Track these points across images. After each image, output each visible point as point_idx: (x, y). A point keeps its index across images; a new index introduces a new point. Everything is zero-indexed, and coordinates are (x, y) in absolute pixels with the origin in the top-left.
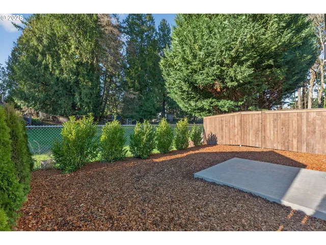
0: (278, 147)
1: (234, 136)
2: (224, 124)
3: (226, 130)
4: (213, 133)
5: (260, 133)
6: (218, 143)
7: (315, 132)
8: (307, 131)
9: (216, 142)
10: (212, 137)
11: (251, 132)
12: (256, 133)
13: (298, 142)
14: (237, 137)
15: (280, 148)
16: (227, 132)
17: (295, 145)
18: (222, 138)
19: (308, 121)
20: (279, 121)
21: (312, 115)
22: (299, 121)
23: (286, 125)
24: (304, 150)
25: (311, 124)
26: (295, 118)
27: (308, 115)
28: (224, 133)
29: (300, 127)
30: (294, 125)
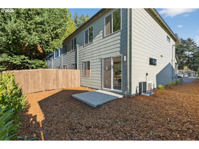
1: (39, 85)
2: (29, 77)
5: (56, 82)
7: (76, 79)
8: (74, 79)
11: (51, 81)
12: (54, 82)
13: (71, 83)
14: (41, 86)
16: (32, 83)
17: (70, 85)
18: (28, 89)
19: (74, 74)
20: (64, 75)
21: (75, 72)
22: (71, 75)
23: (67, 77)
24: (73, 87)
25: (75, 76)
26: (70, 73)
27: (74, 72)
28: (30, 85)
29: (71, 77)
30: (70, 76)
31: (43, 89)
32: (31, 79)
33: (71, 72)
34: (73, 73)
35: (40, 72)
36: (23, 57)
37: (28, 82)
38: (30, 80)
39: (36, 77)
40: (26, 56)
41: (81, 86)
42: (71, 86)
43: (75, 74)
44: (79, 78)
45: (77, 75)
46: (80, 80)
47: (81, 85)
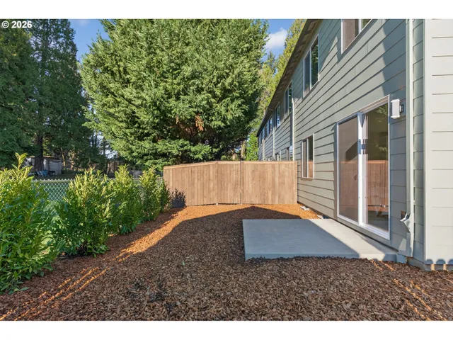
0: (256, 202)
1: (209, 192)
2: (196, 176)
3: (198, 184)
4: (180, 190)
5: (239, 186)
6: (187, 204)
7: (284, 183)
8: (279, 183)
9: (184, 202)
10: (177, 196)
11: (230, 187)
12: (235, 188)
13: (272, 194)
14: (213, 194)
15: (257, 202)
16: (199, 187)
17: (270, 198)
18: (193, 196)
19: (279, 173)
20: (257, 173)
21: (283, 167)
22: (274, 172)
23: (262, 177)
24: (277, 202)
25: (282, 176)
26: (270, 170)
27: (279, 166)
28: (196, 190)
29: (273, 179)
30: (269, 177)
31: (216, 201)
32: (198, 179)
33: (273, 166)
34: (277, 169)
35: (211, 168)
36: (181, 142)
37: (193, 184)
38: (196, 181)
39: (205, 177)
40: (186, 140)
41: (298, 202)
42: (272, 200)
43: (283, 172)
44: (292, 183)
45: (287, 174)
46: (295, 188)
47: (300, 201)
